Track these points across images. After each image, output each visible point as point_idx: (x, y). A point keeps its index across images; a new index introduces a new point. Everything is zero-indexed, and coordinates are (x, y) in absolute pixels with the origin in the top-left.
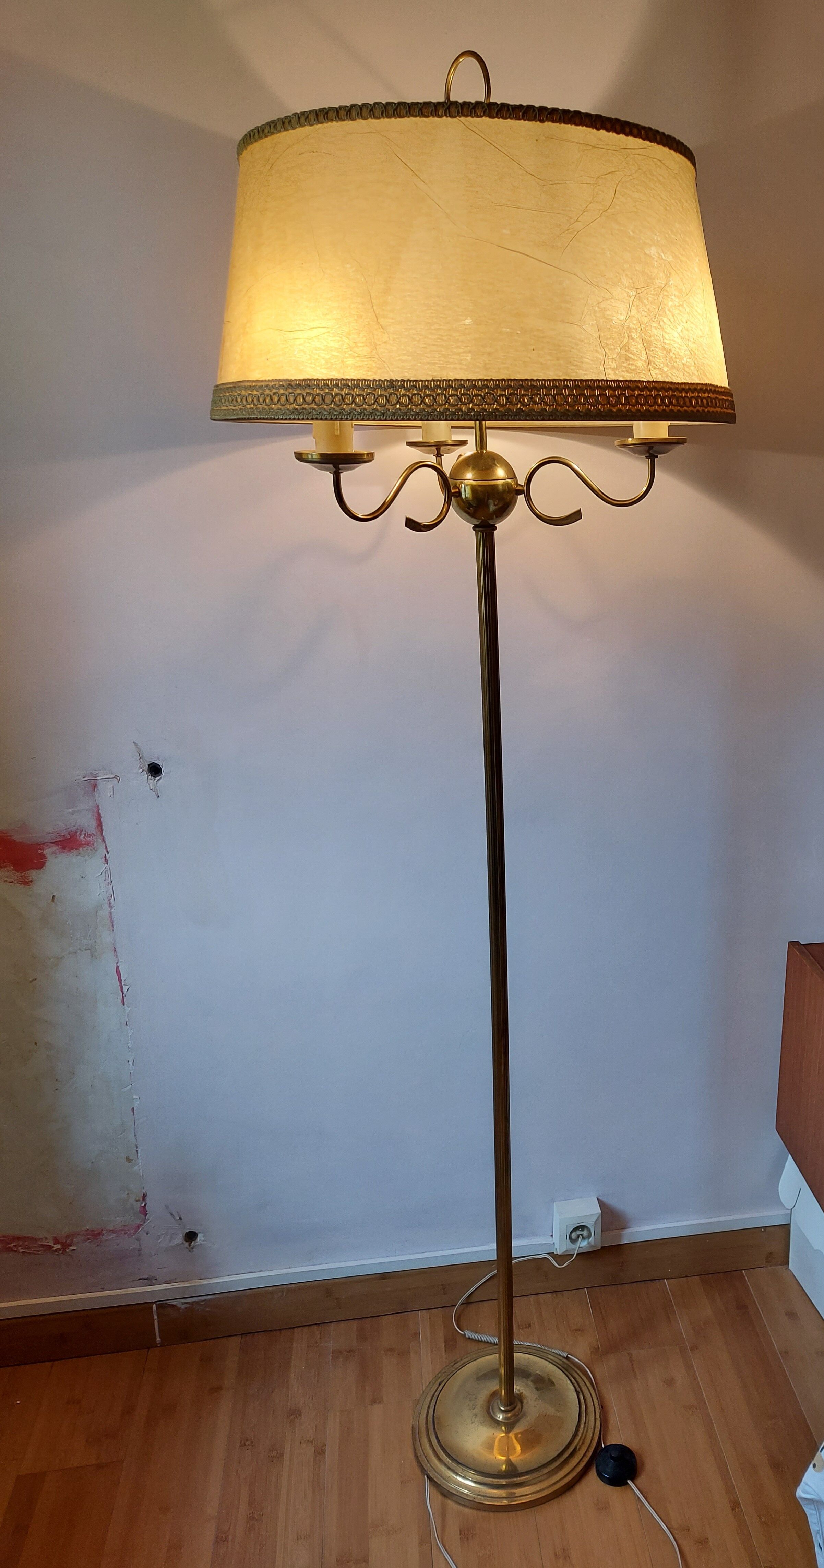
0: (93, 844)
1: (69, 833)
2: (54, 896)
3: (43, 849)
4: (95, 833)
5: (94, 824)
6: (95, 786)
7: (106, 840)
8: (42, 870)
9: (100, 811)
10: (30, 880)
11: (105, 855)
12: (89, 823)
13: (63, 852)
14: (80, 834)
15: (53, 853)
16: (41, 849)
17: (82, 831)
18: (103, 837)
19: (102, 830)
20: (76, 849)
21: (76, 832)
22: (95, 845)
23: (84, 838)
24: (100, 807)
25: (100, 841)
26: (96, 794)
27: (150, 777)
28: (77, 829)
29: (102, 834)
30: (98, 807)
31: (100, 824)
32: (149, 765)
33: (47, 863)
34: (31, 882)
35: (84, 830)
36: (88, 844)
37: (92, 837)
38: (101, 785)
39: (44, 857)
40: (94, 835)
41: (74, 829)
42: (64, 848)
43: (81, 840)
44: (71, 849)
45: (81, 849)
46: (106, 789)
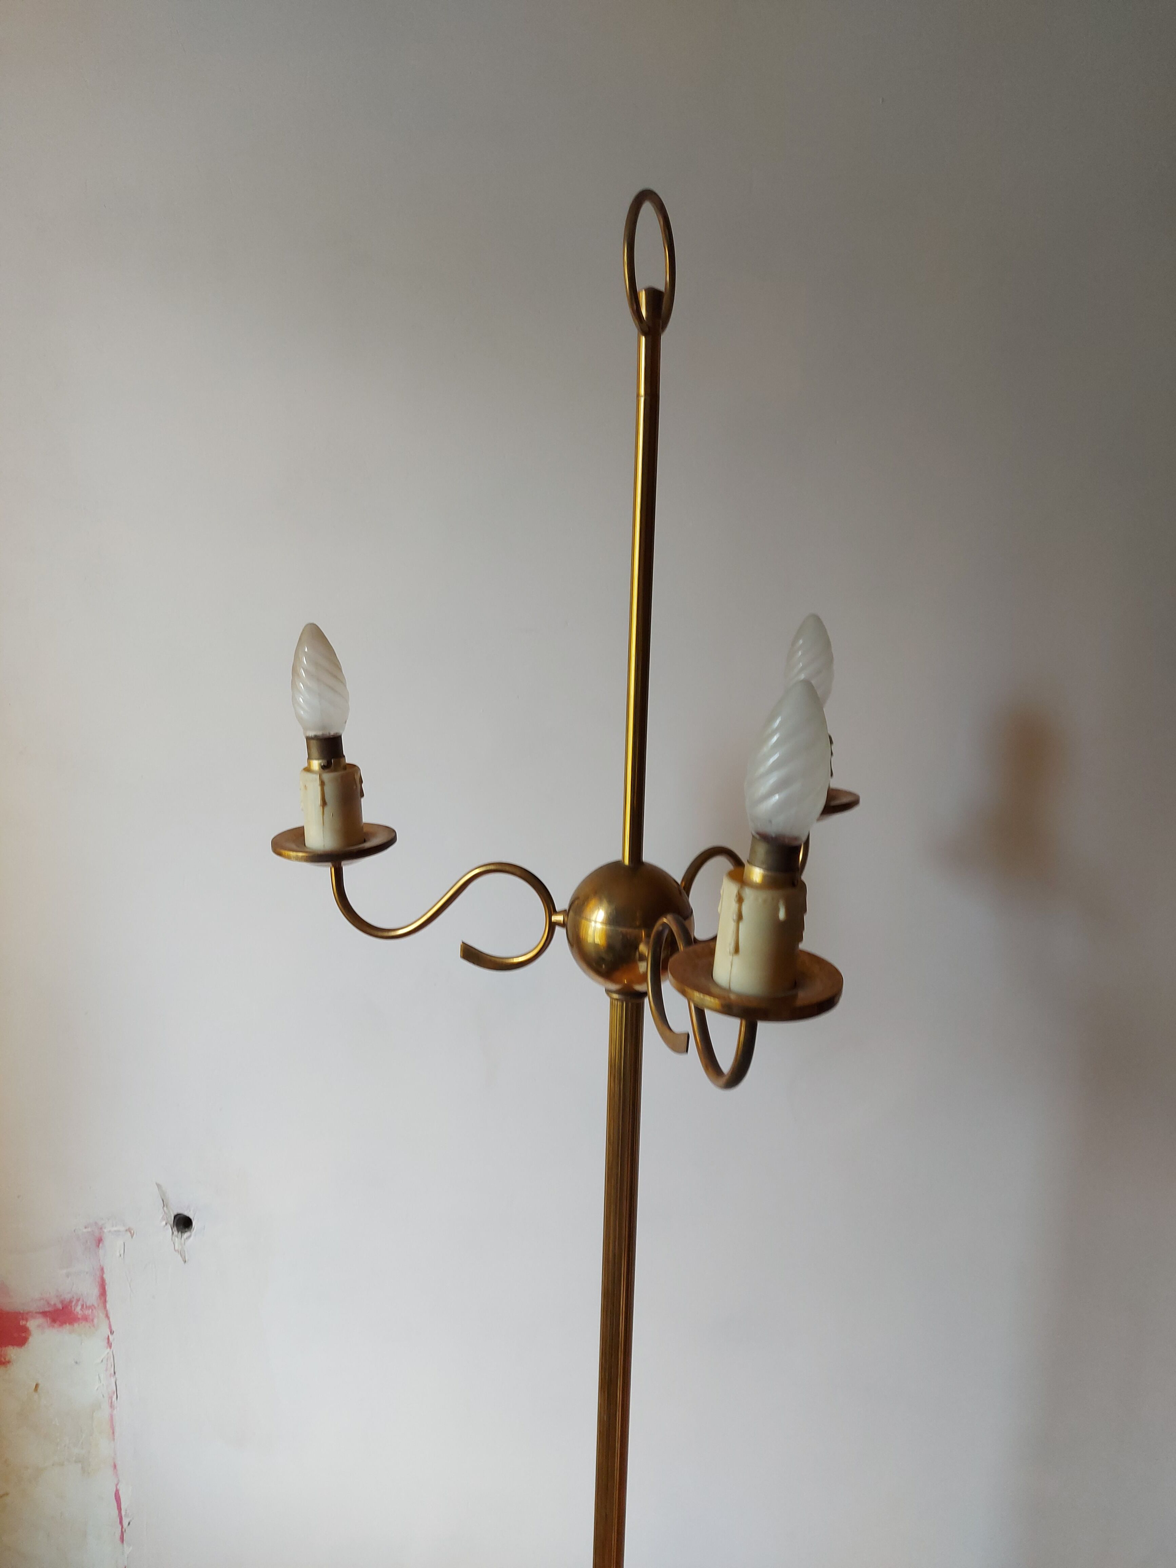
0: (93, 1320)
1: (62, 1302)
2: (37, 1386)
3: (27, 1320)
4: (96, 1306)
5: (95, 1291)
6: (100, 1241)
7: (111, 1316)
8: (26, 1345)
9: (105, 1276)
10: (7, 1359)
11: (108, 1336)
12: (88, 1291)
13: (53, 1326)
14: (76, 1305)
15: (39, 1326)
16: (23, 1319)
17: (78, 1300)
18: (107, 1311)
19: (105, 1302)
20: (69, 1324)
21: (71, 1302)
22: (96, 1321)
23: (81, 1310)
24: (105, 1271)
25: (102, 1315)
26: (101, 1252)
27: (176, 1233)
28: (73, 1298)
29: (105, 1307)
30: (102, 1269)
31: (103, 1293)
32: (175, 1217)
33: (31, 1339)
34: (9, 1362)
35: (81, 1299)
36: (86, 1319)
37: (92, 1310)
38: (108, 1240)
39: (25, 1330)
40: (95, 1308)
41: (67, 1297)
42: (54, 1321)
43: (78, 1313)
44: (63, 1323)
45: (76, 1325)
46: (114, 1245)
